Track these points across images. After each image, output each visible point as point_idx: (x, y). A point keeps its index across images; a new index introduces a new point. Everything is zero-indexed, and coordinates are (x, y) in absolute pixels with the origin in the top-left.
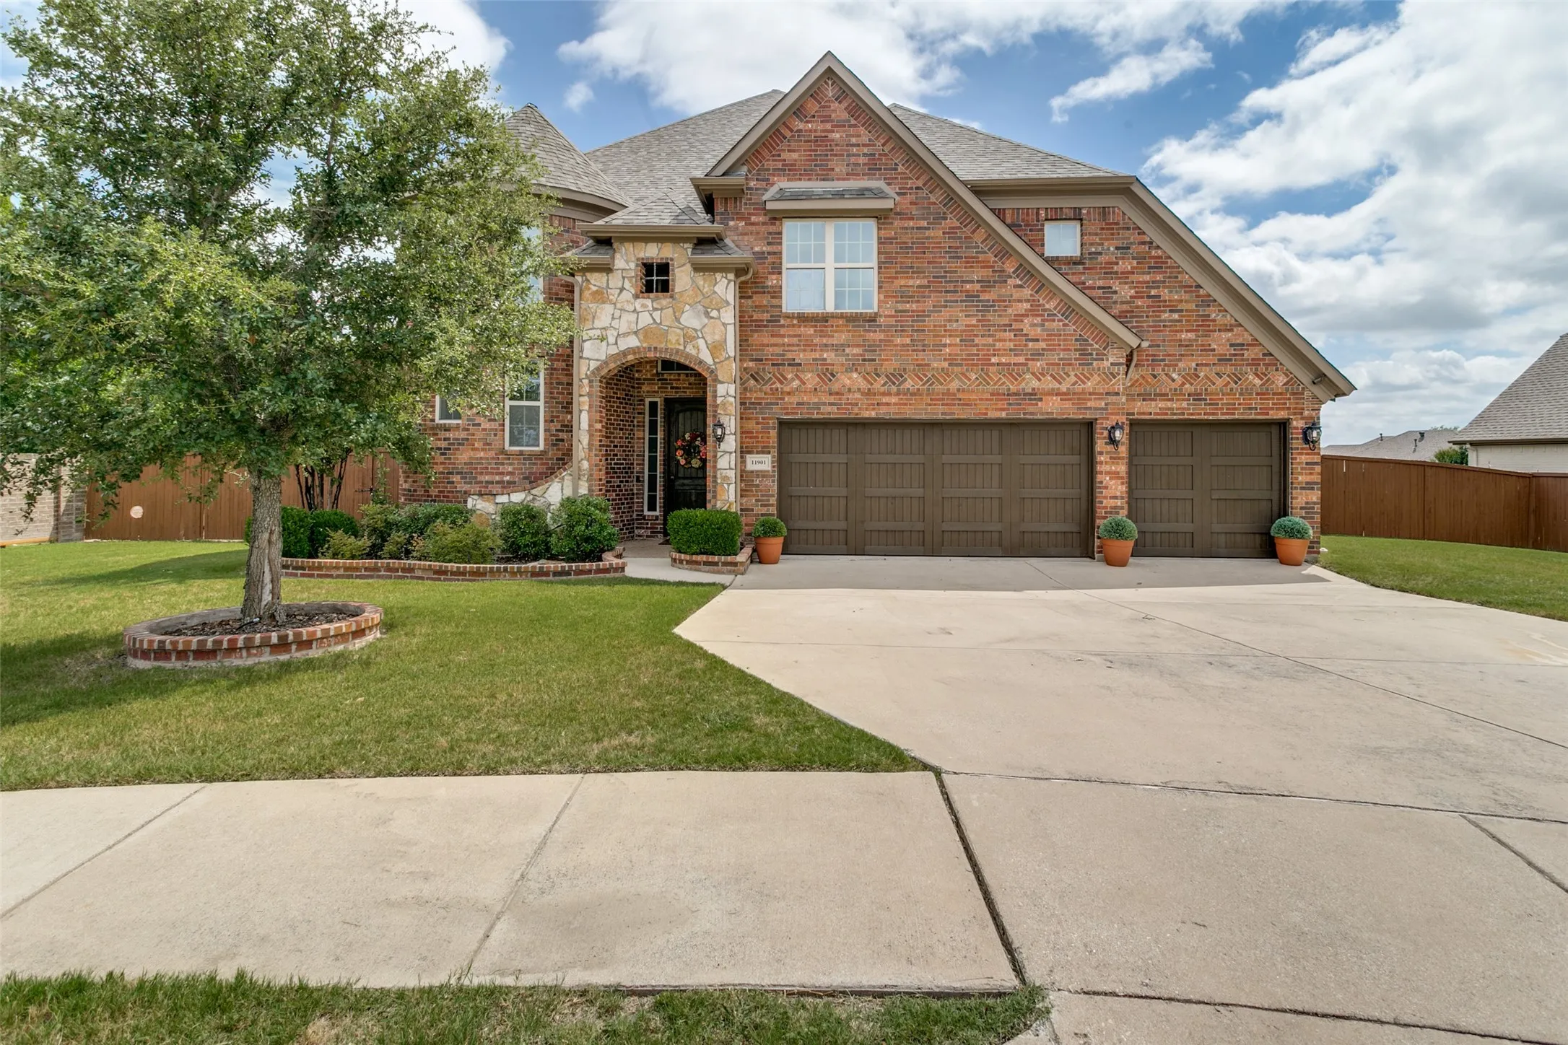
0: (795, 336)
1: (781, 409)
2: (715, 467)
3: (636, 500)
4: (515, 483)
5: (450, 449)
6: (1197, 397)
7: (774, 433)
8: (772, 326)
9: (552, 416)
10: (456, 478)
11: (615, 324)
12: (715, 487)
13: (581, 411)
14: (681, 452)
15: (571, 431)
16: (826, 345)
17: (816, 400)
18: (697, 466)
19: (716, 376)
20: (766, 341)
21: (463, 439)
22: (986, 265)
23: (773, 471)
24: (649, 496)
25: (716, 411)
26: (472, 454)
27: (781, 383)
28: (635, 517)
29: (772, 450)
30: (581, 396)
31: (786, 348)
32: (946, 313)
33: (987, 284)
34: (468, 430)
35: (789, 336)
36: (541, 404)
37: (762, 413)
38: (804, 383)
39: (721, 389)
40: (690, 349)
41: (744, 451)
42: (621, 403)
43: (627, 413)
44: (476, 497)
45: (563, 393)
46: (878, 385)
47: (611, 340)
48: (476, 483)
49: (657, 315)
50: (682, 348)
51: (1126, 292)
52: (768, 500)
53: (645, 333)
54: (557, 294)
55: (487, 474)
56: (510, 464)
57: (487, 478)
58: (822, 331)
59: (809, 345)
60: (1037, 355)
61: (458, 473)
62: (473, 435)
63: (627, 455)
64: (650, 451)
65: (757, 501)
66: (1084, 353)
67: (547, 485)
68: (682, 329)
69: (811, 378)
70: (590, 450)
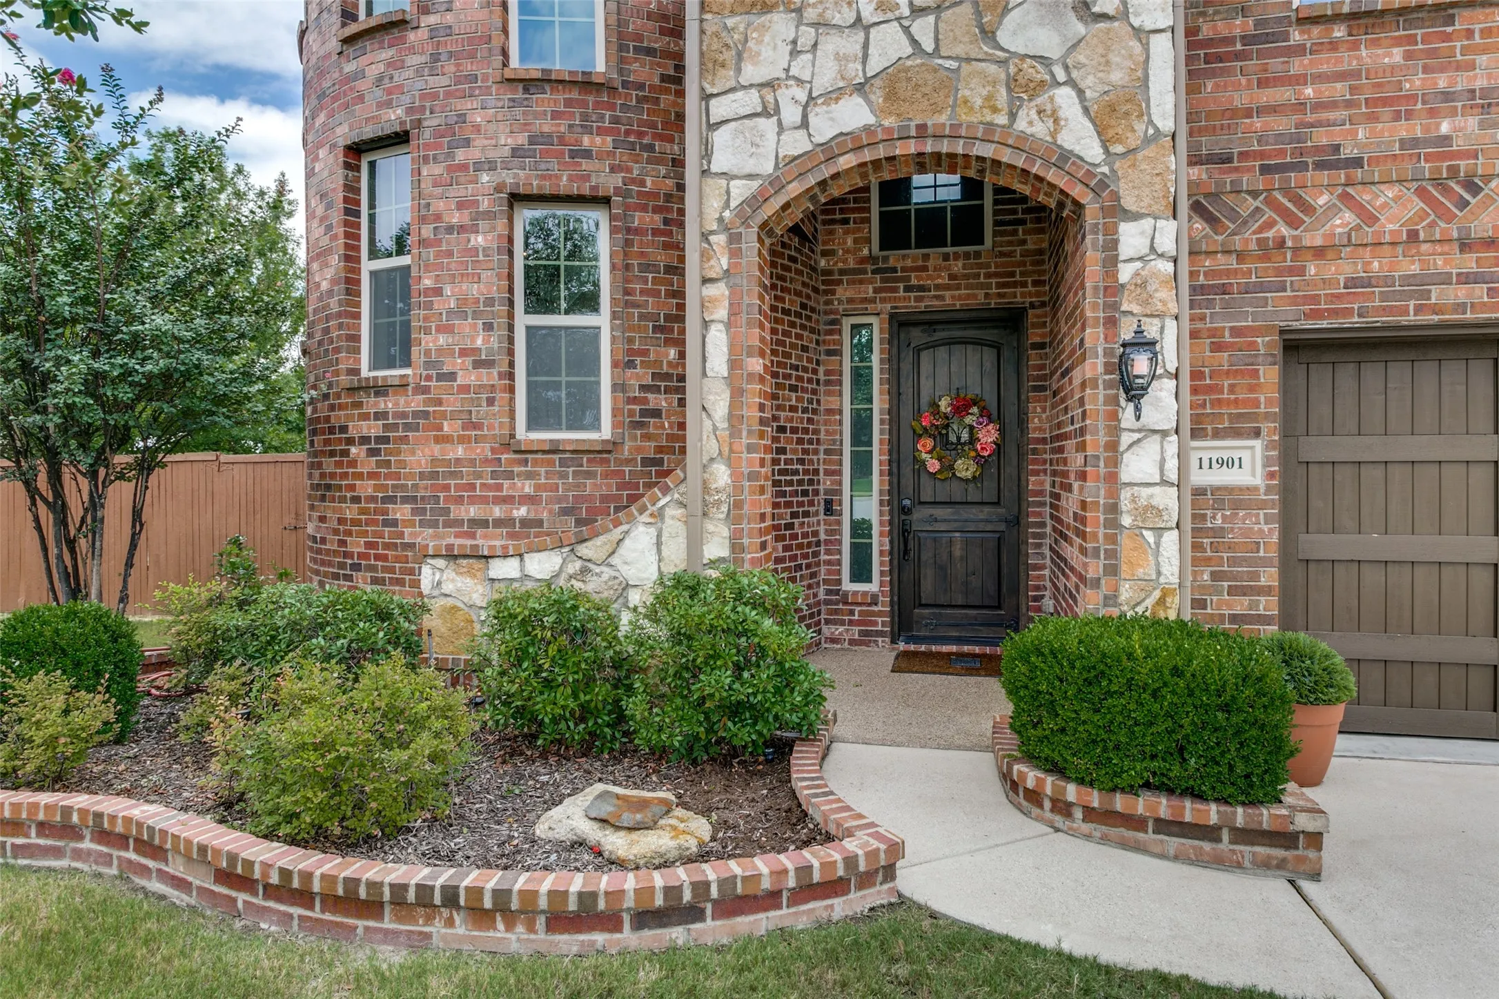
0: (1341, 76)
1: (1294, 301)
2: (1112, 478)
3: (823, 557)
4: (540, 523)
5: (386, 440)
7: (1270, 375)
8: (1261, 55)
9: (630, 352)
10: (402, 512)
11: (801, 67)
12: (1112, 539)
13: (706, 324)
14: (929, 443)
15: (682, 390)
16: (1447, 96)
17: (1415, 268)
18: (969, 474)
19: (1116, 196)
20: (1240, 99)
21: (416, 414)
23: (1269, 490)
24: (854, 546)
25: (1115, 306)
26: (437, 449)
27: (1294, 223)
28: (822, 596)
29: (1265, 427)
30: (706, 281)
31: (1310, 118)
34: (426, 390)
35: (1319, 78)
36: (602, 320)
37: (1232, 317)
38: (1371, 219)
39: (1131, 238)
40: (1029, 123)
41: (1198, 428)
42: (792, 325)
43: (805, 349)
44: (440, 563)
45: (657, 293)
47: (791, 114)
48: (448, 524)
49: (923, 29)
50: (1002, 119)
52: (1255, 576)
53: (890, 84)
54: (639, 38)
55: (473, 500)
56: (530, 476)
57: (473, 511)
58: (1432, 54)
59: (1385, 102)
61: (405, 500)
62: (439, 402)
63: (805, 452)
64: (855, 441)
65: (1215, 576)
67: (617, 533)
68: (1002, 63)
69: (1394, 203)
70: (734, 431)
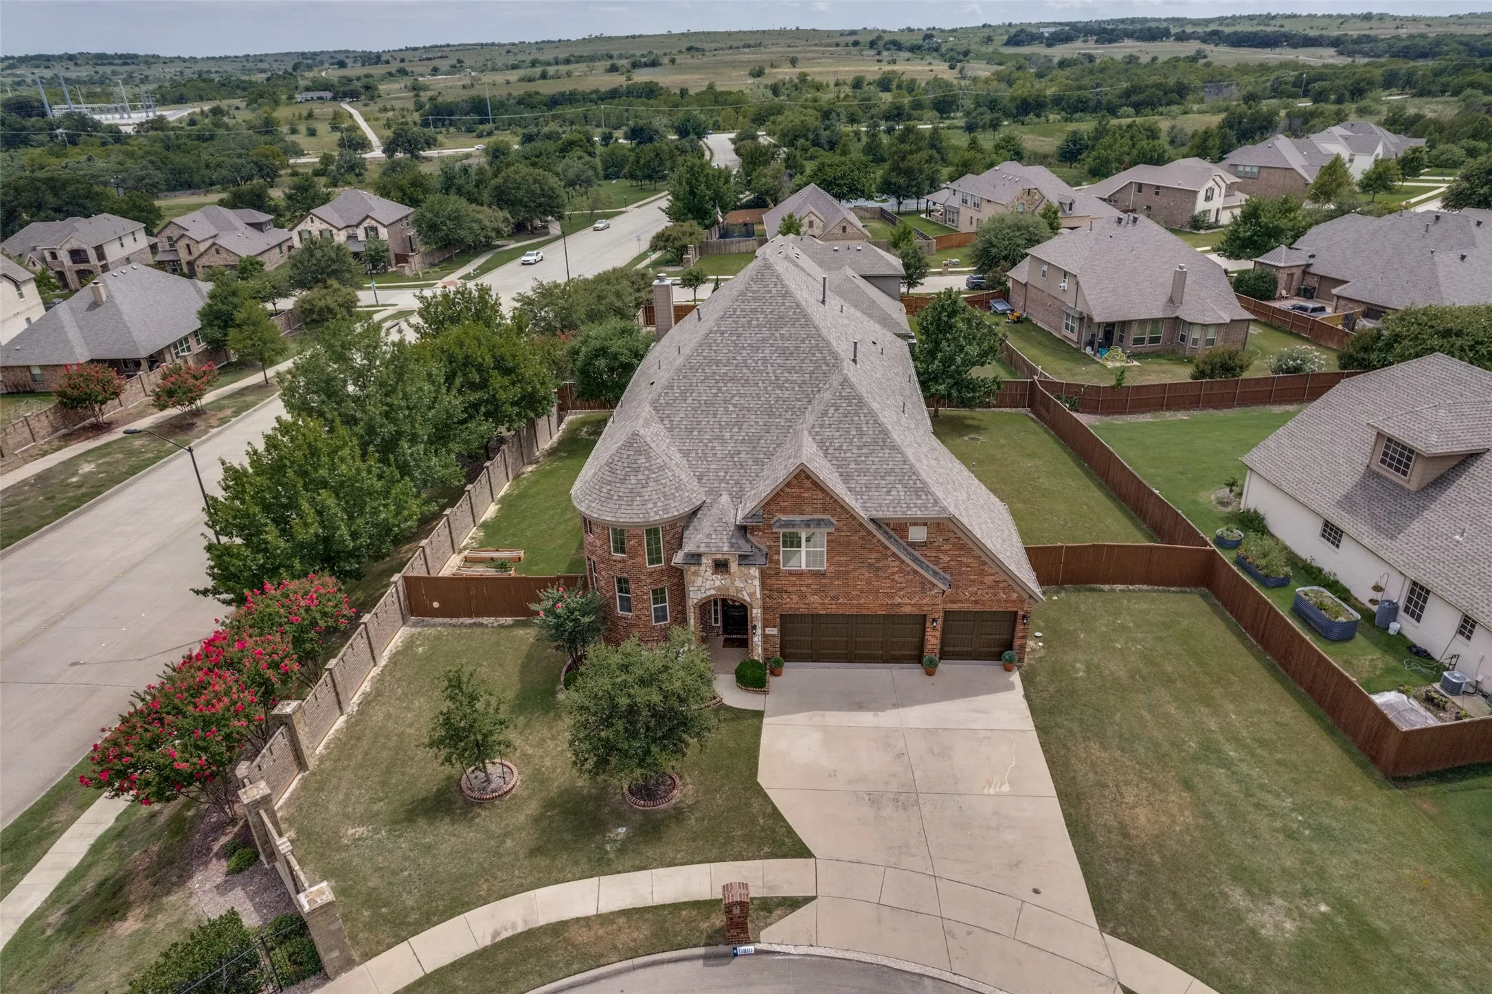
0: (787, 580)
1: (782, 612)
6: (976, 602)
7: (778, 620)
11: (704, 584)
16: (802, 584)
17: (798, 606)
19: (752, 605)
22: (878, 552)
27: (782, 600)
29: (778, 626)
30: (690, 613)
32: (859, 572)
33: (878, 560)
35: (784, 580)
36: (667, 604)
37: (773, 614)
38: (792, 600)
39: (754, 611)
40: (739, 595)
41: (764, 627)
46: (827, 601)
47: (703, 591)
49: (723, 581)
50: (736, 594)
51: (946, 558)
53: (719, 588)
58: (800, 578)
59: (794, 584)
60: (901, 589)
66: (923, 588)
68: (735, 587)
69: (795, 598)
